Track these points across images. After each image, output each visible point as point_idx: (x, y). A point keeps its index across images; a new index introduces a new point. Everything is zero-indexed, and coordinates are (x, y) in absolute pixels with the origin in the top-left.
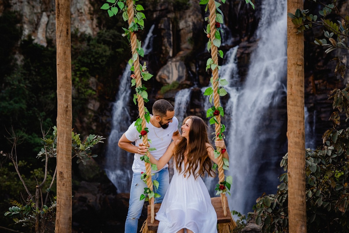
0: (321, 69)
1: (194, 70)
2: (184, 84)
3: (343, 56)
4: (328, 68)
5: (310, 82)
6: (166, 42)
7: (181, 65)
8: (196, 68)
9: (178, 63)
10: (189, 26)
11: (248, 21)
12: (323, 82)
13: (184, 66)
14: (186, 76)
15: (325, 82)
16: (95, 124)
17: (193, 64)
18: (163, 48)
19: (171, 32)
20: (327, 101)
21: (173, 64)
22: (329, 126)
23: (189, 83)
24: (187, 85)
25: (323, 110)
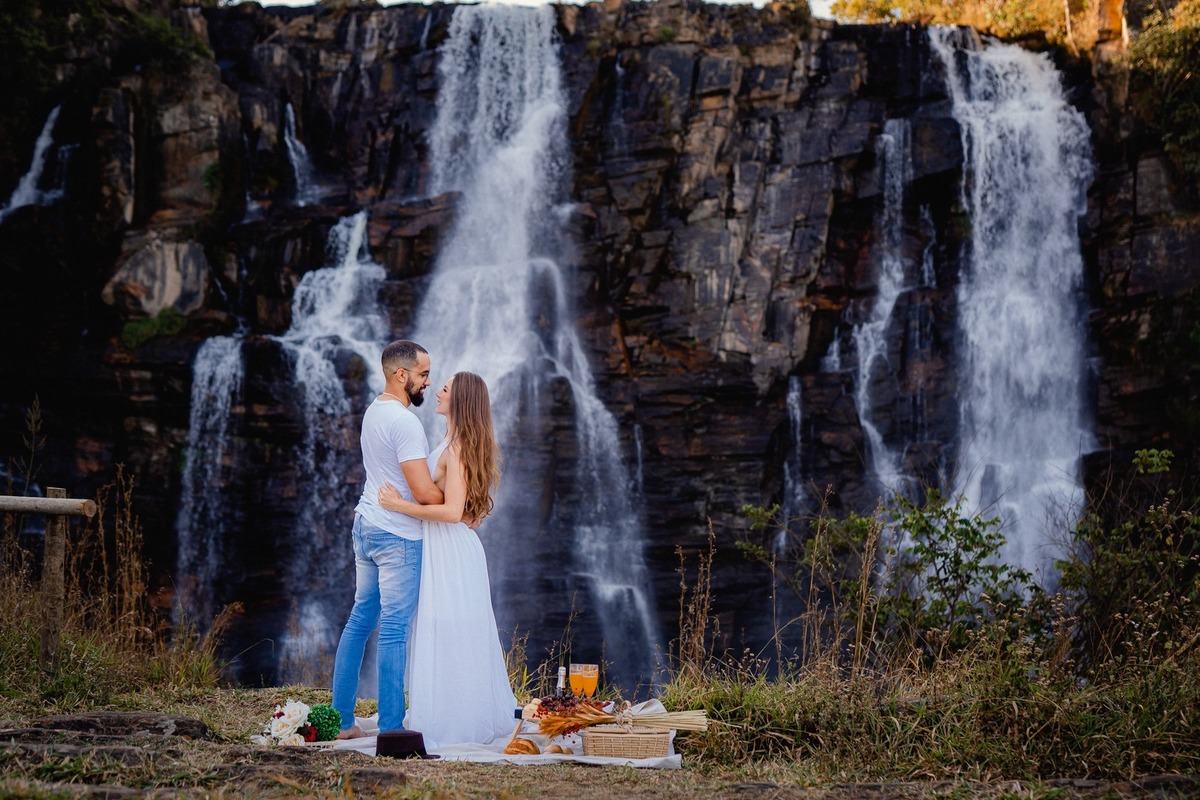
0: (641, 303)
1: (233, 275)
2: (206, 321)
3: (707, 272)
4: (660, 302)
5: (615, 341)
6: (117, 171)
7: (192, 253)
8: (240, 270)
9: (184, 248)
10: (208, 126)
11: (374, 137)
12: (650, 342)
13: (203, 259)
14: (207, 292)
15: (655, 343)
17: (233, 257)
18: (106, 191)
19: (132, 141)
20: (672, 399)
21: (169, 249)
22: (685, 472)
23: (222, 316)
24: (216, 322)
25: (660, 424)
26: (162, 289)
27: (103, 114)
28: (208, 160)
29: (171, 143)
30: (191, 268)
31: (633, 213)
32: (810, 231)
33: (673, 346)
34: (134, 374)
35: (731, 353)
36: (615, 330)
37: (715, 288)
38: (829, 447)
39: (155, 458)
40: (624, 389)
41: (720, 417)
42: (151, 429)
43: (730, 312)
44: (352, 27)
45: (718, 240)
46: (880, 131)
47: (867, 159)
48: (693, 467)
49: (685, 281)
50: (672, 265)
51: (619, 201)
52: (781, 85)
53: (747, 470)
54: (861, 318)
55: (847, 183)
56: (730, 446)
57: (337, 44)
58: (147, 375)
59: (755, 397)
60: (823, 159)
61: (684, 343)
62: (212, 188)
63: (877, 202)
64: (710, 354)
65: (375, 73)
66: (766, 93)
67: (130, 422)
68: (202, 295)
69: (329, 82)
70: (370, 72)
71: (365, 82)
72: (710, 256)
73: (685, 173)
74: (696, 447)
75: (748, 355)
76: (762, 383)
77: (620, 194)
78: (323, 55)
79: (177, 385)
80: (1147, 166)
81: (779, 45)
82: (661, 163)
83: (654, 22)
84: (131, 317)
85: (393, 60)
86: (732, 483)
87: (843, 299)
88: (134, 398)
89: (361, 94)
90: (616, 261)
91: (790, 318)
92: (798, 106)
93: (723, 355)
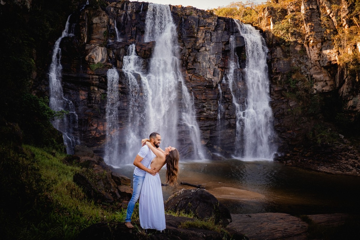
0: (191, 67)
1: (111, 56)
2: (107, 65)
3: (203, 62)
4: (194, 67)
5: (187, 75)
6: (84, 31)
7: (104, 50)
9: (103, 48)
10: (104, 22)
11: (132, 29)
12: (193, 75)
13: (106, 51)
16: (36, 91)
17: (111, 51)
18: (82, 35)
19: (87, 24)
20: (198, 87)
21: (100, 48)
22: (202, 102)
23: (111, 64)
24: (109, 66)
25: (196, 92)
26: (98, 57)
27: (82, 17)
28: (104, 30)
29: (95, 25)
30: (104, 53)
31: (189, 49)
32: (218, 55)
33: (197, 76)
34: (94, 77)
35: (209, 78)
36: (187, 72)
37: (205, 65)
38: (226, 98)
39: (97, 96)
40: (189, 85)
41: (207, 91)
42: (96, 89)
43: (208, 70)
44: (125, 5)
45: (206, 55)
46: (229, 37)
47: (228, 43)
48: (203, 101)
49: (199, 63)
50: (196, 60)
51: (186, 46)
52: (211, 26)
53: (213, 102)
54: (228, 73)
55: (224, 47)
56: (210, 97)
57: (122, 8)
58: (97, 77)
59: (213, 87)
60: (220, 42)
61: (199, 76)
62: (105, 36)
63: (229, 51)
64: (204, 79)
65: (131, 16)
66: (208, 28)
67: (92, 88)
68: (105, 59)
69: (121, 16)
70: (130, 15)
71: (129, 17)
72: (204, 59)
73: (198, 42)
74: (203, 97)
75: (212, 79)
76: (214, 85)
77: (186, 44)
78: (119, 10)
79: (103, 79)
80: (278, 49)
81: (210, 18)
82: (194, 39)
83: (188, 11)
84: (91, 64)
85: (135, 13)
86: (211, 104)
87: (224, 69)
88: (93, 82)
89: (128, 20)
90: (185, 58)
91: (218, 72)
92: (214, 31)
93: (207, 79)
